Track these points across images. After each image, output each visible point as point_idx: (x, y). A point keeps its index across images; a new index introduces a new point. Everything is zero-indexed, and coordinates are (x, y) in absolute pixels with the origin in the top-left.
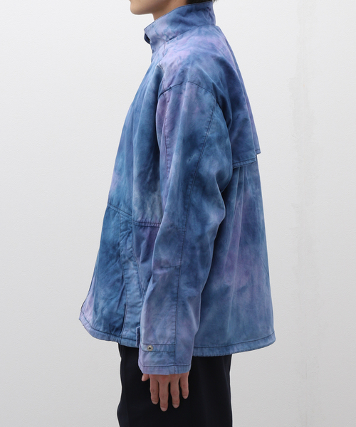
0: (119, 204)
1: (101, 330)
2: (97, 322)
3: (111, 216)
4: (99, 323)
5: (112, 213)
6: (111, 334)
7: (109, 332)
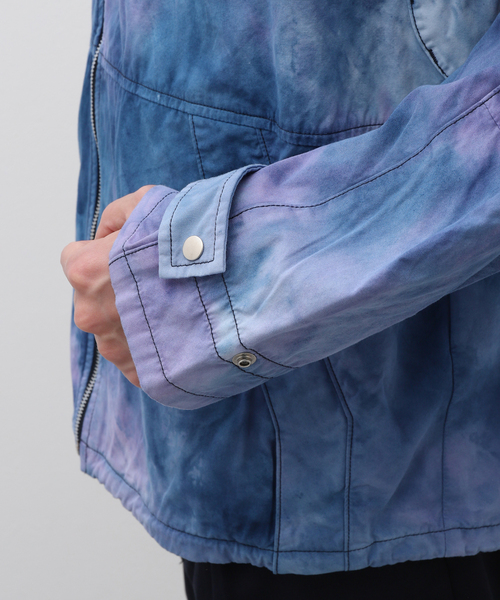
0: (171, 78)
1: (192, 529)
2: (169, 502)
3: (146, 128)
4: (177, 505)
5: (147, 114)
6: (234, 541)
7: (225, 536)
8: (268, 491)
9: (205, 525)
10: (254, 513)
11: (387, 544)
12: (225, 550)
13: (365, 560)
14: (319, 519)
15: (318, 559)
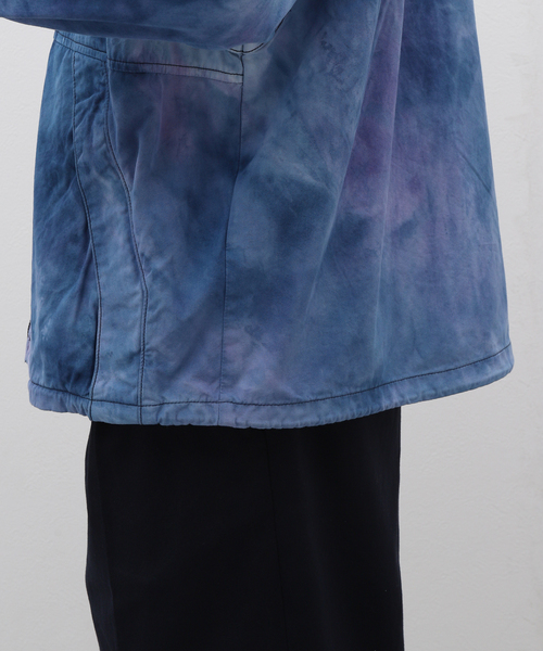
6: (66, 391)
7: (60, 387)
8: (90, 348)
9: (49, 376)
10: (79, 365)
11: (172, 406)
12: (61, 400)
13: (154, 416)
14: (123, 375)
15: (118, 409)
